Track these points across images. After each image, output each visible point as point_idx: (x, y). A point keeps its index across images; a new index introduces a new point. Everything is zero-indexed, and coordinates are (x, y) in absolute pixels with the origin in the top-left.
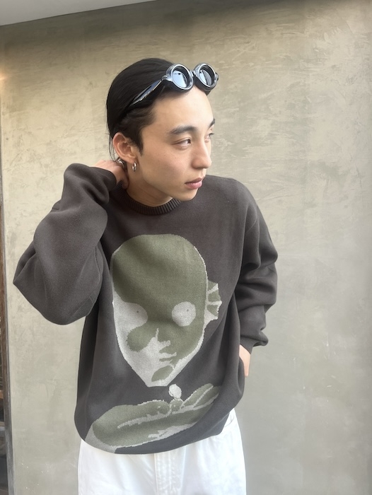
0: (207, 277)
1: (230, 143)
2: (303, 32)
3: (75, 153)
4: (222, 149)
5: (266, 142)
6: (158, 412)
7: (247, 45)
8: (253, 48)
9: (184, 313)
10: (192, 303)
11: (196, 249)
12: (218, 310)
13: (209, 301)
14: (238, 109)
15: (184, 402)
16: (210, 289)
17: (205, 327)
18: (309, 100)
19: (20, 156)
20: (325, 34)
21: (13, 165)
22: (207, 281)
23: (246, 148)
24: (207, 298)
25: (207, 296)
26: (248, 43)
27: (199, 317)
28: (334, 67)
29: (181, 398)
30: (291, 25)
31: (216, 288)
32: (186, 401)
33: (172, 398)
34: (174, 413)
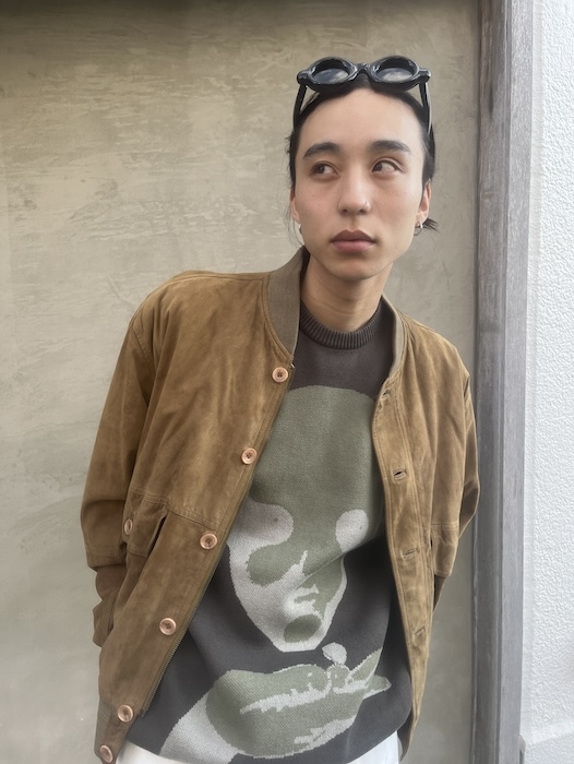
1: (251, 212)
4: (239, 220)
6: (309, 685)
7: (277, 54)
8: (287, 61)
15: (352, 672)
26: (279, 51)
29: (347, 664)
32: (355, 670)
33: (332, 662)
34: (336, 690)
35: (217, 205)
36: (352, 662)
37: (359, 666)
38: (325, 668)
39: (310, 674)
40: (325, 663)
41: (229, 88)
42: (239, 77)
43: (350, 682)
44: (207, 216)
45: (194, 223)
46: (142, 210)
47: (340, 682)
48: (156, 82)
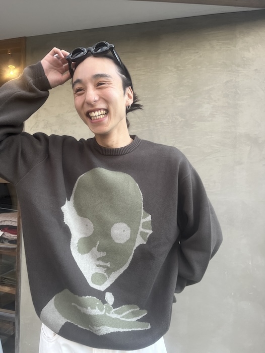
0: (143, 208)
1: (183, 119)
2: (235, 47)
3: (75, 123)
4: (177, 123)
5: (208, 119)
6: (97, 307)
7: (196, 54)
8: (200, 57)
9: (120, 232)
10: (129, 226)
11: (138, 185)
12: (148, 237)
13: (143, 228)
14: (189, 96)
15: (113, 310)
16: (144, 217)
17: (135, 248)
18: (239, 91)
19: (37, 124)
20: (251, 48)
21: (32, 130)
22: (143, 210)
23: (194, 123)
24: (141, 225)
25: (141, 223)
26: (197, 53)
27: (132, 240)
28: (256, 70)
29: (112, 306)
30: (226, 41)
31: (149, 218)
32: (115, 309)
33: (107, 303)
34: (107, 313)
35: (169, 117)
36: (115, 306)
37: (117, 309)
38: (104, 304)
39: (98, 303)
40: (104, 302)
41: (176, 70)
42: (180, 65)
43: (112, 313)
44: (164, 121)
45: (158, 125)
46: (138, 120)
47: (109, 311)
48: (146, 70)
